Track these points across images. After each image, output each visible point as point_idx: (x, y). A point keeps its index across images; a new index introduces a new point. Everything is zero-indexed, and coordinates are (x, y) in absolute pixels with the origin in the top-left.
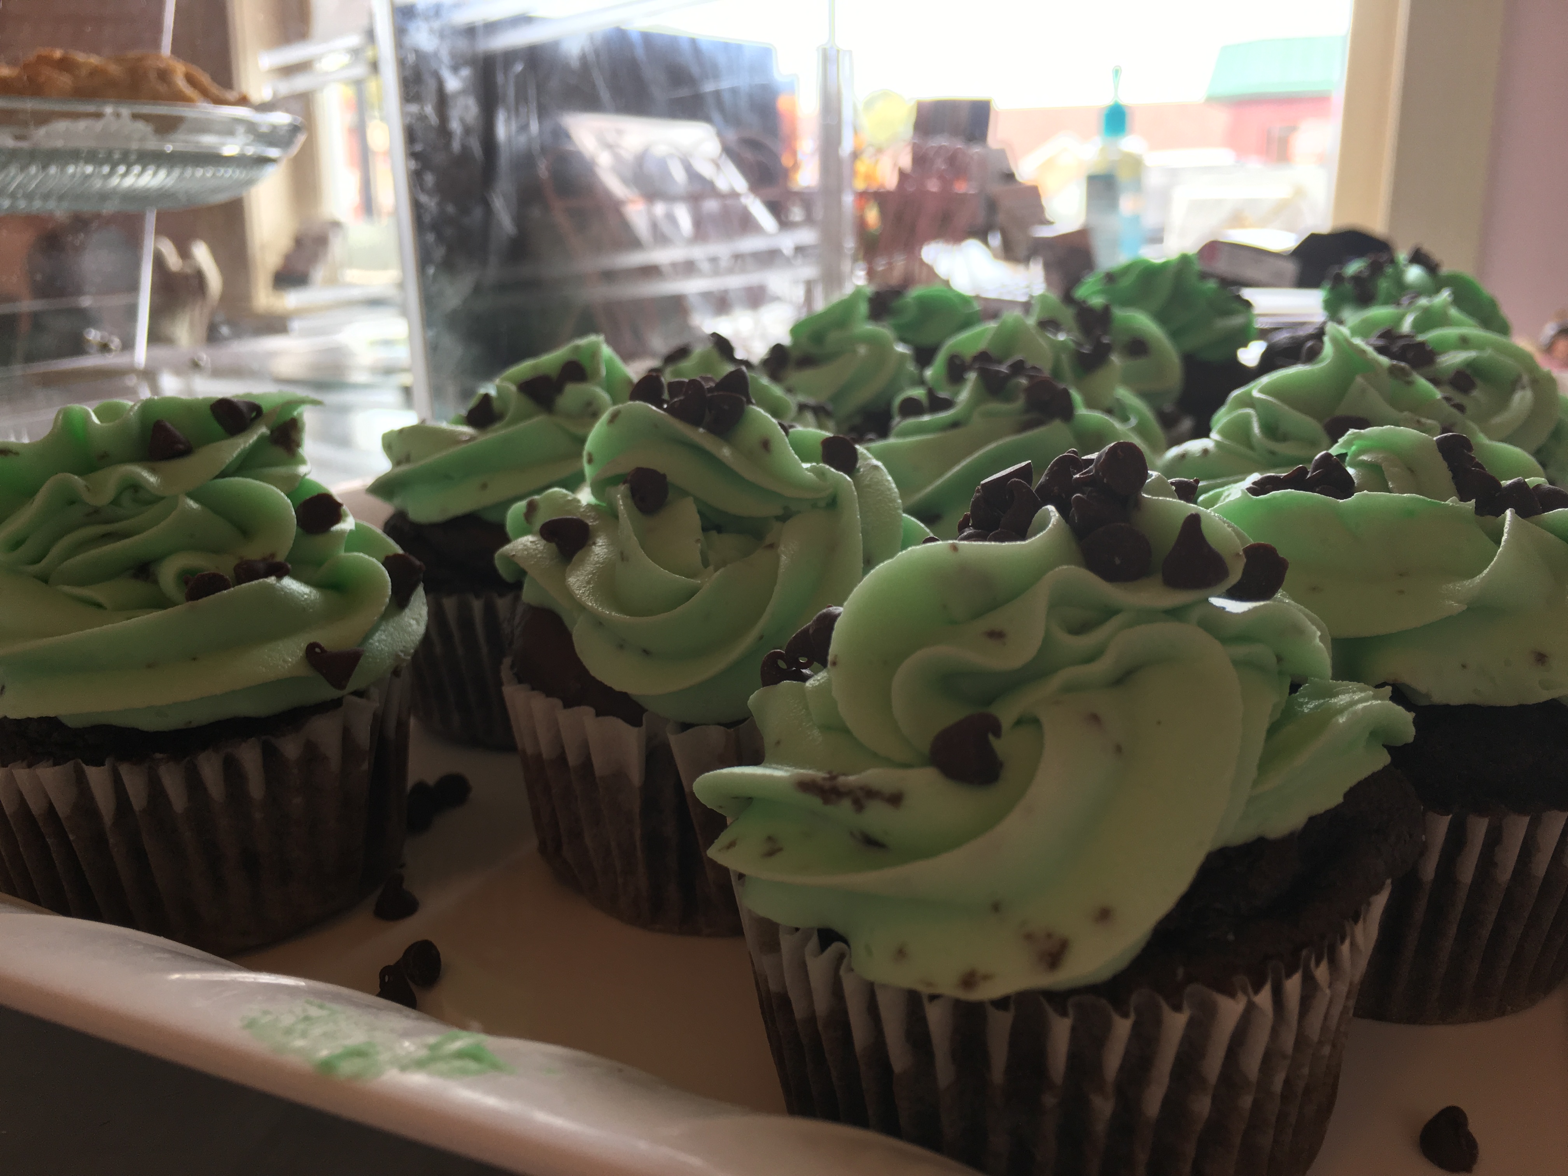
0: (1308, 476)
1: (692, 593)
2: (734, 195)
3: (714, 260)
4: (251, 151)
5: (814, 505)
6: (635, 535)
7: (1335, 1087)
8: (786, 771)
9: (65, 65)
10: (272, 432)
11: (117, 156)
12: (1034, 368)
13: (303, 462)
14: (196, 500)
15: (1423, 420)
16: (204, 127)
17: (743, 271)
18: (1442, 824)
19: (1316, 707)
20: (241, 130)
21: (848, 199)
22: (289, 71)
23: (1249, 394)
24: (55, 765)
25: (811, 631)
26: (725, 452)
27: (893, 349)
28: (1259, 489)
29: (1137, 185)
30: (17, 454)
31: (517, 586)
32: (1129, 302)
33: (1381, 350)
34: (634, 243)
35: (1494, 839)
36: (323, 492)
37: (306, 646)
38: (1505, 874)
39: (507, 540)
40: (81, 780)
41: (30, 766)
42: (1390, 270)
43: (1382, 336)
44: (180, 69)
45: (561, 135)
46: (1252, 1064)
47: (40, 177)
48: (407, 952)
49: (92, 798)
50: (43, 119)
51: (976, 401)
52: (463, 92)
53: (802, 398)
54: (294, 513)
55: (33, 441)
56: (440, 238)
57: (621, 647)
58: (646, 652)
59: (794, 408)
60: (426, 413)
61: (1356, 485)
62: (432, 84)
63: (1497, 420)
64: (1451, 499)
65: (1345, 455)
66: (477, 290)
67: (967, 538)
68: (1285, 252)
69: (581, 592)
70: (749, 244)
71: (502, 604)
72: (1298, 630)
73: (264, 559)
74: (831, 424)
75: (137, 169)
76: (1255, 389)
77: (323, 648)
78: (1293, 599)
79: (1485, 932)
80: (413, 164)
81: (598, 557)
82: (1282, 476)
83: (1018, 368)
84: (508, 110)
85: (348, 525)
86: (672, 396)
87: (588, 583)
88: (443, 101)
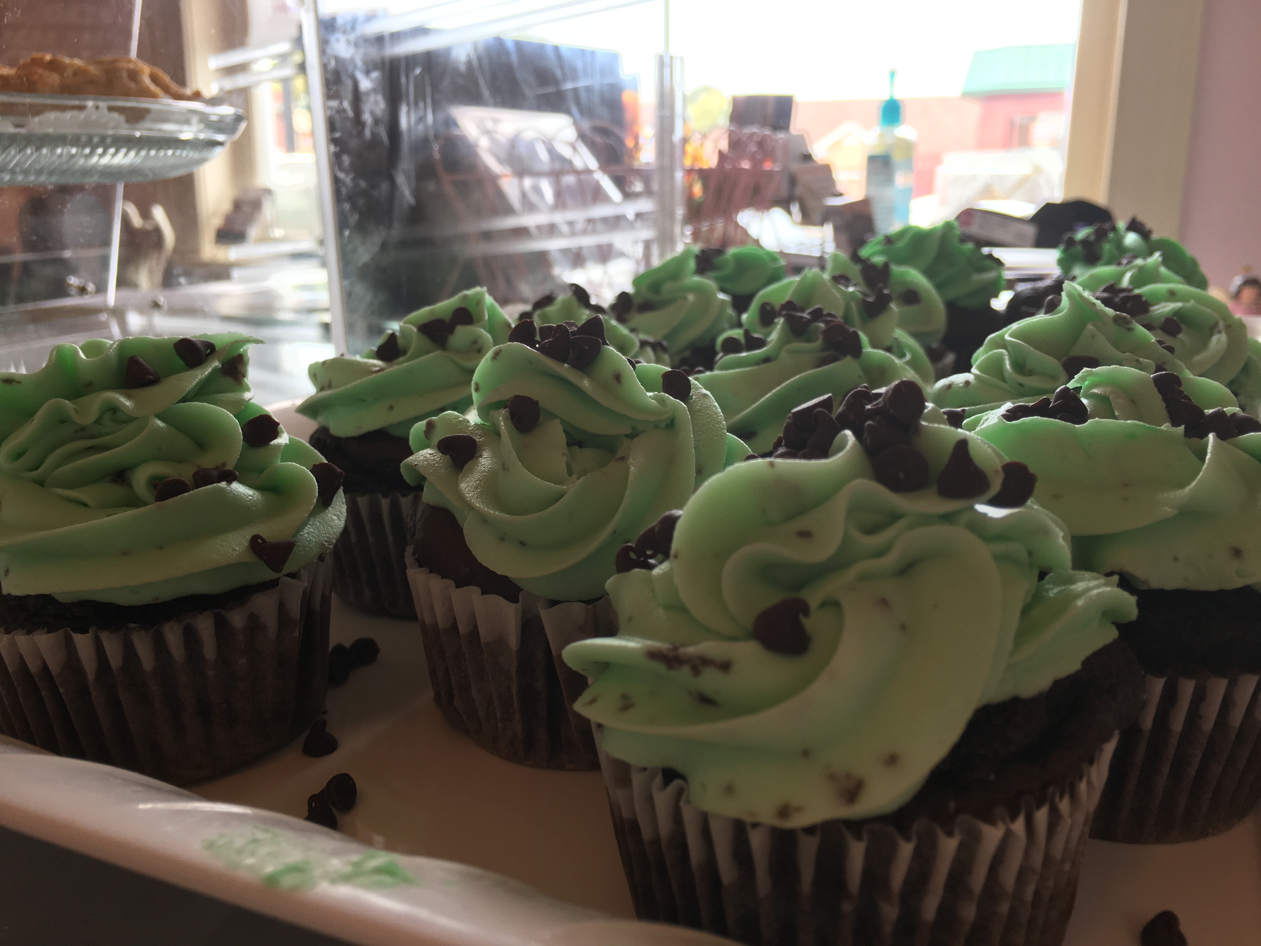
0: (1051, 406)
1: (559, 497)
2: (588, 171)
3: (571, 224)
4: (202, 136)
5: (656, 427)
6: (514, 451)
7: (1073, 896)
8: (638, 642)
9: (53, 66)
10: (223, 365)
11: (96, 140)
12: (830, 315)
13: (248, 389)
14: (163, 420)
15: (1141, 359)
16: (165, 117)
17: (595, 232)
18: (1158, 685)
19: (1059, 592)
20: (195, 119)
21: (679, 175)
22: (231, 71)
23: (1002, 337)
24: (49, 632)
25: (656, 529)
26: (586, 384)
27: (716, 297)
28: (1011, 415)
29: (909, 164)
30: (19, 382)
31: (420, 488)
32: (904, 260)
33: (1106, 302)
34: (508, 210)
35: (1199, 697)
36: (263, 414)
37: (250, 537)
38: (1208, 724)
39: (411, 453)
40: (69, 645)
41: (29, 633)
42: (1111, 235)
43: (1105, 290)
44: (146, 70)
45: (450, 123)
46: (1009, 878)
47: (35, 156)
48: (330, 783)
49: (78, 660)
50: (37, 110)
51: (784, 341)
52: (374, 90)
53: (643, 336)
54: (241, 431)
55: (32, 372)
56: (354, 206)
57: (502, 539)
58: (522, 544)
59: (638, 344)
60: (343, 350)
61: (1089, 413)
62: (349, 84)
63: (1197, 358)
64: (1165, 425)
65: (1081, 387)
66: (384, 246)
67: (782, 456)
68: (1026, 217)
69: (470, 495)
70: (600, 211)
71: (405, 502)
72: (1045, 531)
73: (217, 468)
74: (666, 357)
75: (112, 150)
76: (1008, 333)
77: (264, 539)
78: (1041, 505)
79: (1193, 771)
80: (333, 148)
81: (484, 467)
82: (1029, 405)
83: (817, 315)
84: (408, 105)
85: (283, 439)
86: (543, 338)
87: (476, 488)
88: (357, 98)
